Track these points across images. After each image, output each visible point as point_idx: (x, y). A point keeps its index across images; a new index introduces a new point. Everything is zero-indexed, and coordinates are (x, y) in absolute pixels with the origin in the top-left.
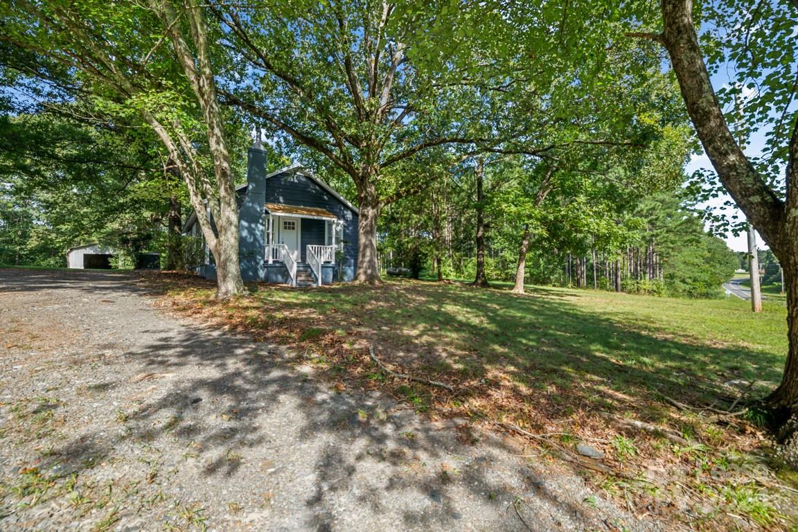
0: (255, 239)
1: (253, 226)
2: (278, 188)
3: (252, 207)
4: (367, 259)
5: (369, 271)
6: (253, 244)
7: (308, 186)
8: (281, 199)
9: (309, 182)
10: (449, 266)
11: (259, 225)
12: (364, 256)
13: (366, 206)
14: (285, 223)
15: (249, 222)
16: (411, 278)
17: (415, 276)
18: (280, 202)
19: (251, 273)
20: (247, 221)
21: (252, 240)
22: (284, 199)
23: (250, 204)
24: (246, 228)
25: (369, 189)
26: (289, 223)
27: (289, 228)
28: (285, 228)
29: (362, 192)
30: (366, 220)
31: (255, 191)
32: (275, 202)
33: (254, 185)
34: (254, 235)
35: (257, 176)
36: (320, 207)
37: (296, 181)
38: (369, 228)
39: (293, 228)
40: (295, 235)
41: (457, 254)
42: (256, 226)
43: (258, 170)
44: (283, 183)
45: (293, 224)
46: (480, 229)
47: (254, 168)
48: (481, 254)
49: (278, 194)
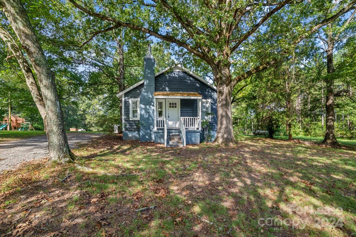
0: (149, 116)
1: (148, 107)
2: (165, 81)
3: (147, 95)
4: (224, 126)
5: (225, 136)
6: (148, 119)
7: (185, 78)
8: (167, 89)
9: (186, 75)
10: (299, 128)
11: (151, 106)
12: (222, 123)
13: (222, 84)
14: (170, 104)
15: (145, 105)
16: (267, 138)
17: (271, 136)
18: (166, 91)
19: (147, 137)
20: (143, 104)
21: (147, 116)
22: (169, 88)
23: (146, 94)
24: (144, 109)
25: (223, 72)
26: (173, 104)
27: (173, 107)
28: (170, 107)
29: (218, 74)
30: (222, 95)
31: (148, 85)
32: (163, 91)
33: (148, 81)
34: (149, 113)
35: (149, 75)
36: (193, 91)
37: (176, 76)
38: (224, 102)
39: (176, 107)
40: (177, 111)
41: (306, 119)
42: (150, 107)
43: (149, 72)
44: (168, 78)
45: (176, 104)
46: (330, 98)
47: (147, 70)
48: (331, 119)
49: (164, 86)
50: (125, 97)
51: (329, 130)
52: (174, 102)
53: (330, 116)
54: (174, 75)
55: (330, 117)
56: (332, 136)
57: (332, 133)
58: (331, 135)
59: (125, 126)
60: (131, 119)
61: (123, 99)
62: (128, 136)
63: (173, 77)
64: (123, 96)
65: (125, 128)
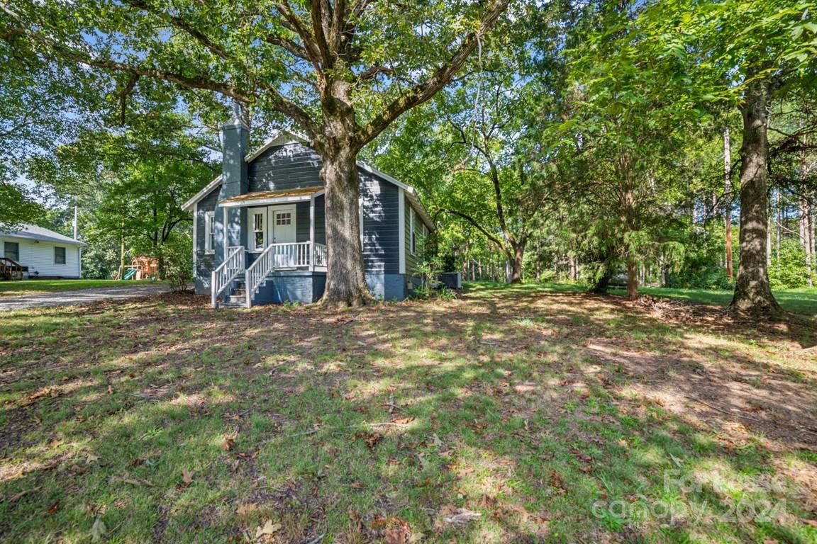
2: (267, 169)
7: (308, 157)
8: (271, 185)
9: (309, 150)
14: (278, 216)
18: (269, 189)
20: (221, 222)
22: (275, 183)
24: (222, 231)
26: (284, 216)
27: (284, 223)
28: (278, 223)
31: (229, 182)
32: (263, 190)
33: (229, 175)
39: (288, 222)
40: (290, 231)
43: (232, 154)
44: (273, 161)
45: (289, 215)
46: (751, 161)
47: (228, 152)
48: (754, 230)
49: (267, 179)
50: (198, 210)
51: (746, 268)
52: (286, 212)
53: (751, 220)
54: (285, 154)
55: (750, 226)
56: (755, 287)
57: (755, 276)
58: (753, 283)
59: (198, 267)
60: (207, 253)
61: (195, 214)
62: (203, 286)
63: (284, 157)
64: (195, 207)
65: (197, 270)
